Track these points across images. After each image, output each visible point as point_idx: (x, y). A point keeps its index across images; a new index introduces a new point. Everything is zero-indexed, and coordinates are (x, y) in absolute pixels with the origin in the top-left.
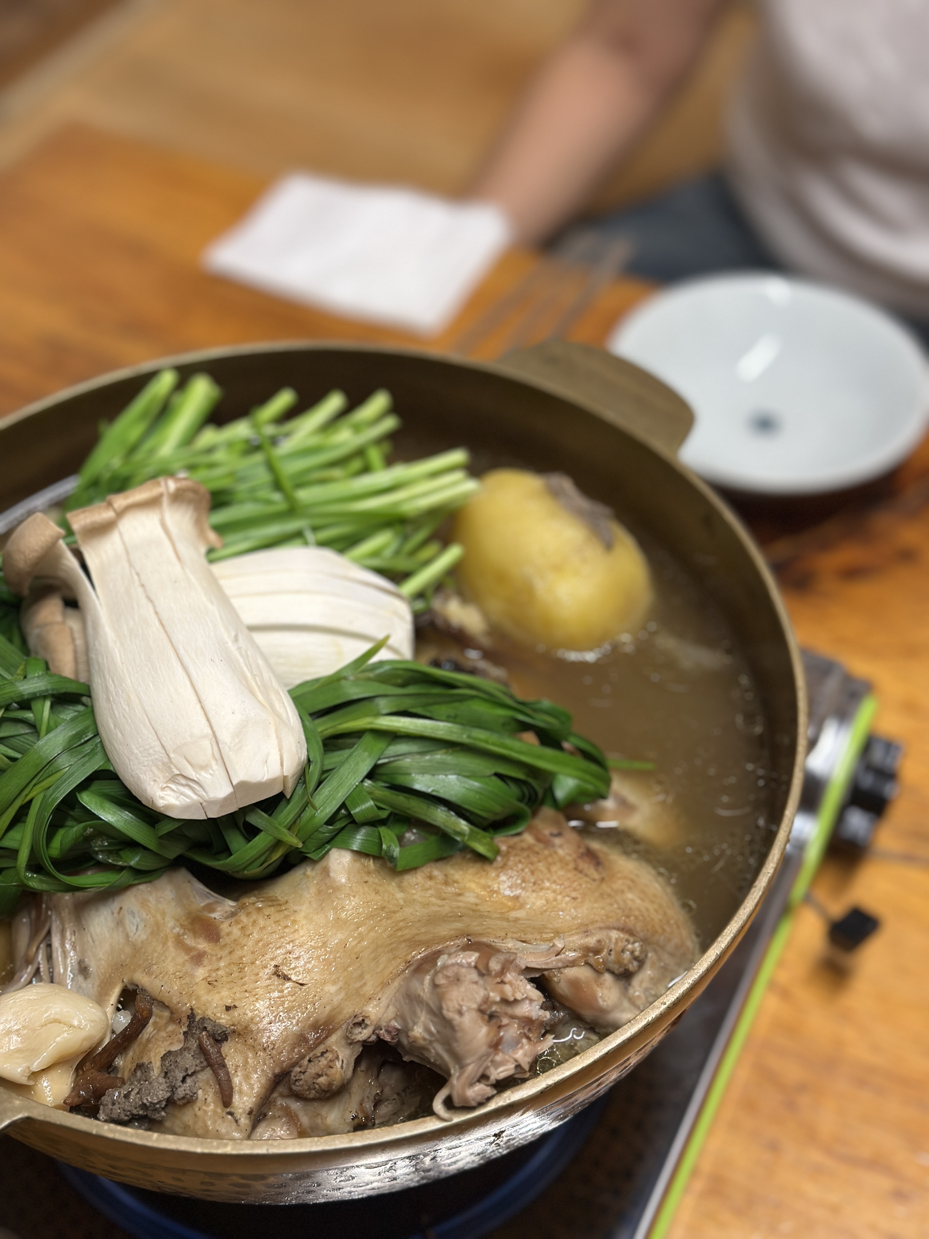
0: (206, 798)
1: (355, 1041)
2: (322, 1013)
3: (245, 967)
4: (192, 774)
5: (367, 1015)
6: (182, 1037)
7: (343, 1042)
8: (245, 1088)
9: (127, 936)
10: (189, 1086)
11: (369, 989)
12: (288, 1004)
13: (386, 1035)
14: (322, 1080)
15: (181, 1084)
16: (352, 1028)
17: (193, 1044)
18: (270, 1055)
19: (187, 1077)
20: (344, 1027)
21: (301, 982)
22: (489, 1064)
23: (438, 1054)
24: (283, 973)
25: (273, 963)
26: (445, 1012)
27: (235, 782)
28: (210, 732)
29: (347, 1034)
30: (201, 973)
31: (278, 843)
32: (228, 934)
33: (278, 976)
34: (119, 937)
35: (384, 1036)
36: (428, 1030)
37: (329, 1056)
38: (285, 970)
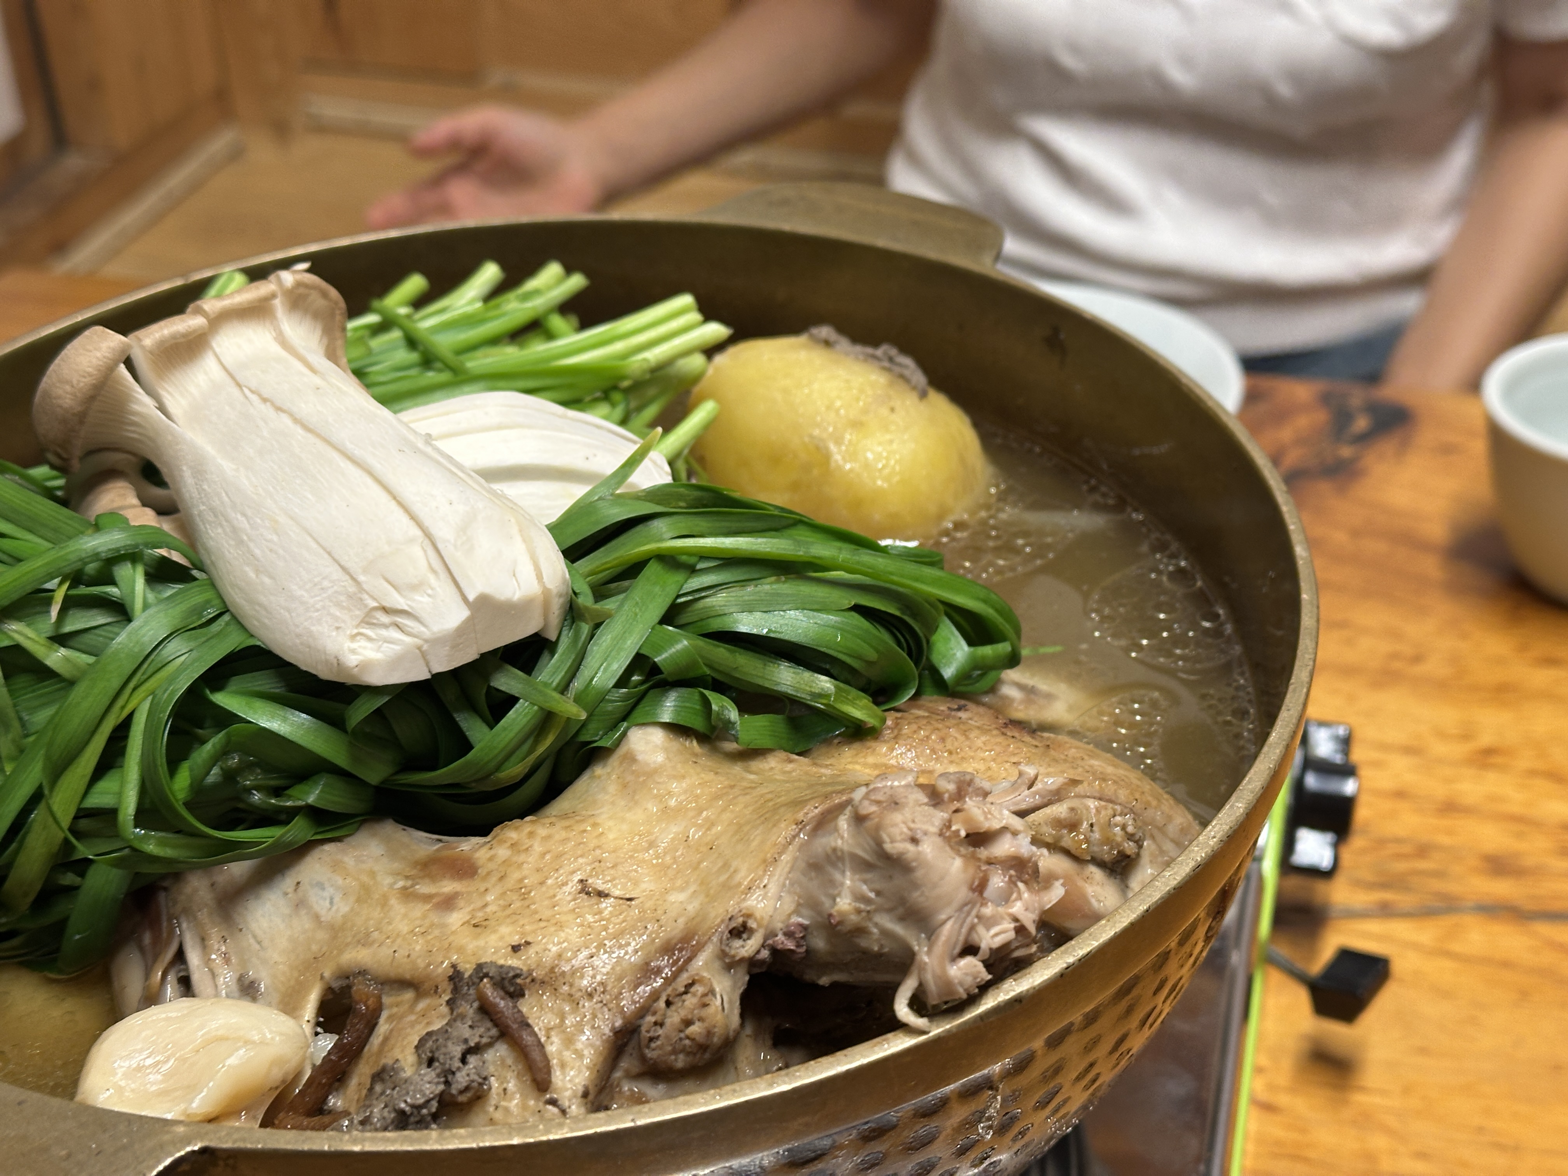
0: (427, 633)
1: (737, 958)
2: (674, 929)
3: (530, 892)
4: (398, 601)
5: (749, 912)
6: (444, 1009)
7: (717, 964)
8: (568, 1055)
9: (317, 917)
10: (475, 1068)
11: (744, 876)
12: (613, 927)
13: (785, 942)
14: (695, 1029)
15: (461, 1065)
16: (728, 939)
17: (468, 1009)
18: (601, 1002)
19: (468, 1056)
20: (715, 939)
21: (628, 896)
22: (976, 920)
23: (885, 933)
24: (595, 889)
25: (577, 877)
26: (888, 847)
27: (471, 597)
28: (416, 532)
29: (723, 947)
30: (456, 919)
31: (547, 719)
32: (491, 859)
33: (588, 894)
34: (303, 923)
35: (783, 943)
36: (861, 898)
37: (699, 989)
38: (599, 884)
